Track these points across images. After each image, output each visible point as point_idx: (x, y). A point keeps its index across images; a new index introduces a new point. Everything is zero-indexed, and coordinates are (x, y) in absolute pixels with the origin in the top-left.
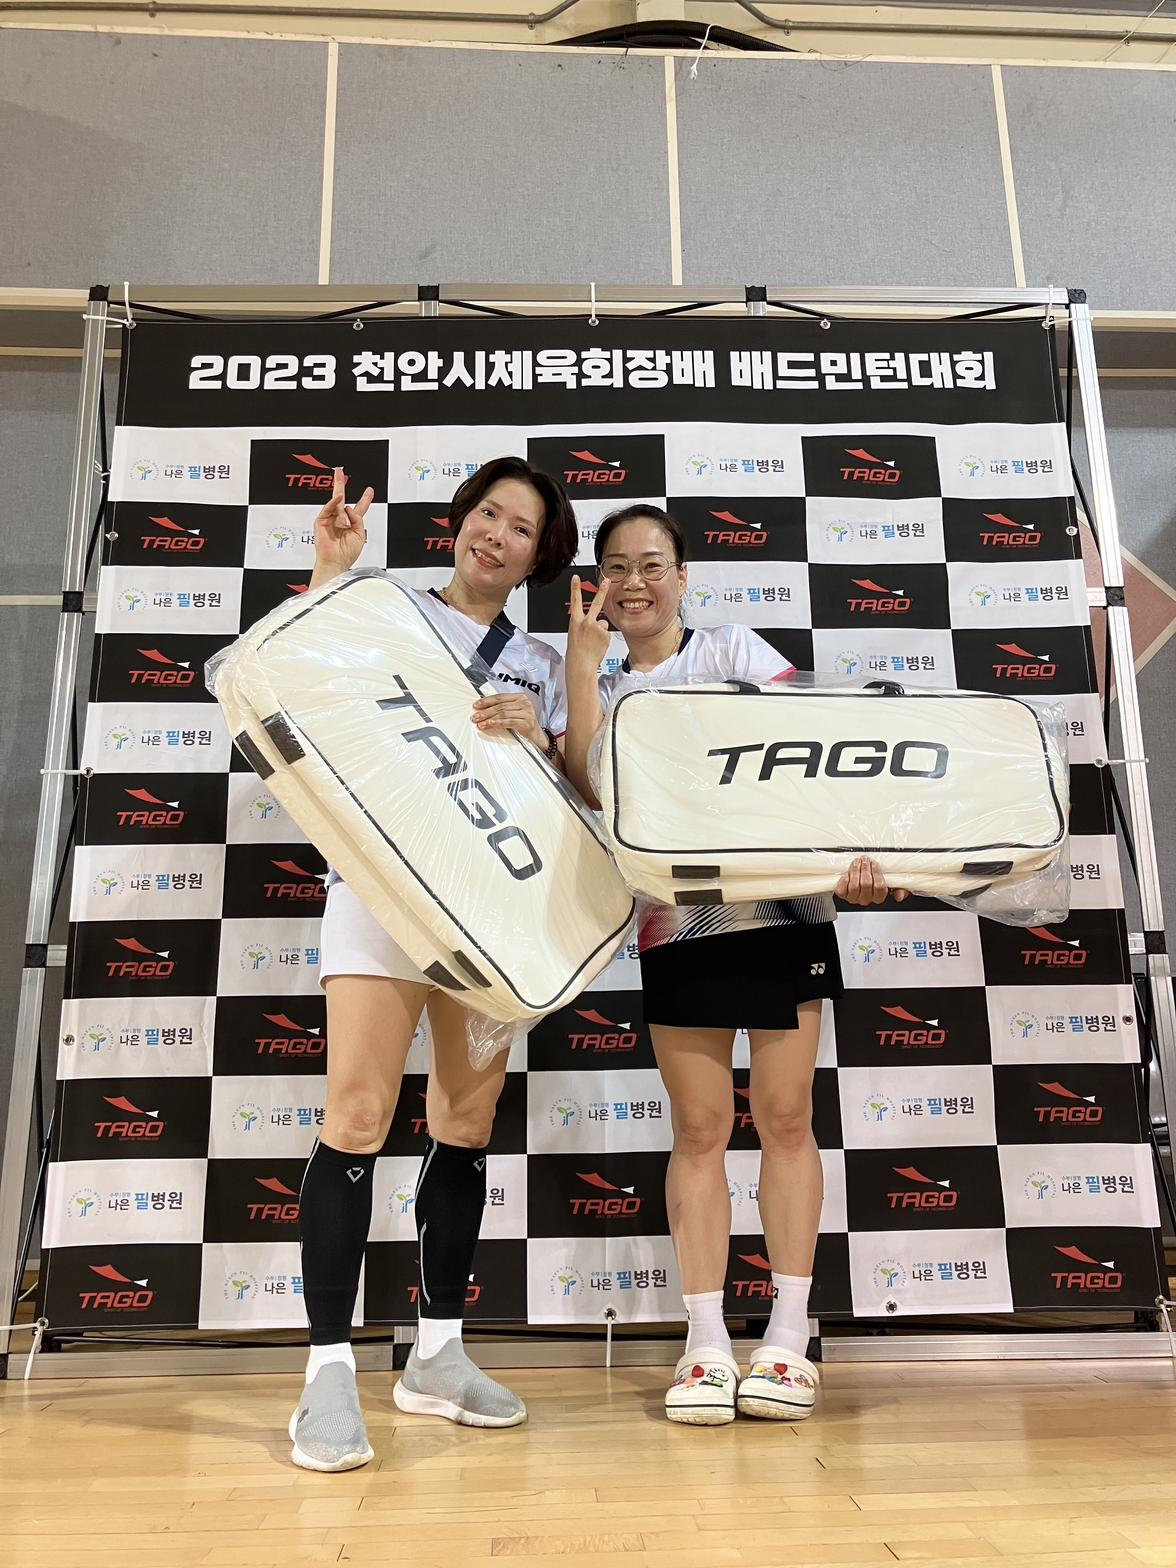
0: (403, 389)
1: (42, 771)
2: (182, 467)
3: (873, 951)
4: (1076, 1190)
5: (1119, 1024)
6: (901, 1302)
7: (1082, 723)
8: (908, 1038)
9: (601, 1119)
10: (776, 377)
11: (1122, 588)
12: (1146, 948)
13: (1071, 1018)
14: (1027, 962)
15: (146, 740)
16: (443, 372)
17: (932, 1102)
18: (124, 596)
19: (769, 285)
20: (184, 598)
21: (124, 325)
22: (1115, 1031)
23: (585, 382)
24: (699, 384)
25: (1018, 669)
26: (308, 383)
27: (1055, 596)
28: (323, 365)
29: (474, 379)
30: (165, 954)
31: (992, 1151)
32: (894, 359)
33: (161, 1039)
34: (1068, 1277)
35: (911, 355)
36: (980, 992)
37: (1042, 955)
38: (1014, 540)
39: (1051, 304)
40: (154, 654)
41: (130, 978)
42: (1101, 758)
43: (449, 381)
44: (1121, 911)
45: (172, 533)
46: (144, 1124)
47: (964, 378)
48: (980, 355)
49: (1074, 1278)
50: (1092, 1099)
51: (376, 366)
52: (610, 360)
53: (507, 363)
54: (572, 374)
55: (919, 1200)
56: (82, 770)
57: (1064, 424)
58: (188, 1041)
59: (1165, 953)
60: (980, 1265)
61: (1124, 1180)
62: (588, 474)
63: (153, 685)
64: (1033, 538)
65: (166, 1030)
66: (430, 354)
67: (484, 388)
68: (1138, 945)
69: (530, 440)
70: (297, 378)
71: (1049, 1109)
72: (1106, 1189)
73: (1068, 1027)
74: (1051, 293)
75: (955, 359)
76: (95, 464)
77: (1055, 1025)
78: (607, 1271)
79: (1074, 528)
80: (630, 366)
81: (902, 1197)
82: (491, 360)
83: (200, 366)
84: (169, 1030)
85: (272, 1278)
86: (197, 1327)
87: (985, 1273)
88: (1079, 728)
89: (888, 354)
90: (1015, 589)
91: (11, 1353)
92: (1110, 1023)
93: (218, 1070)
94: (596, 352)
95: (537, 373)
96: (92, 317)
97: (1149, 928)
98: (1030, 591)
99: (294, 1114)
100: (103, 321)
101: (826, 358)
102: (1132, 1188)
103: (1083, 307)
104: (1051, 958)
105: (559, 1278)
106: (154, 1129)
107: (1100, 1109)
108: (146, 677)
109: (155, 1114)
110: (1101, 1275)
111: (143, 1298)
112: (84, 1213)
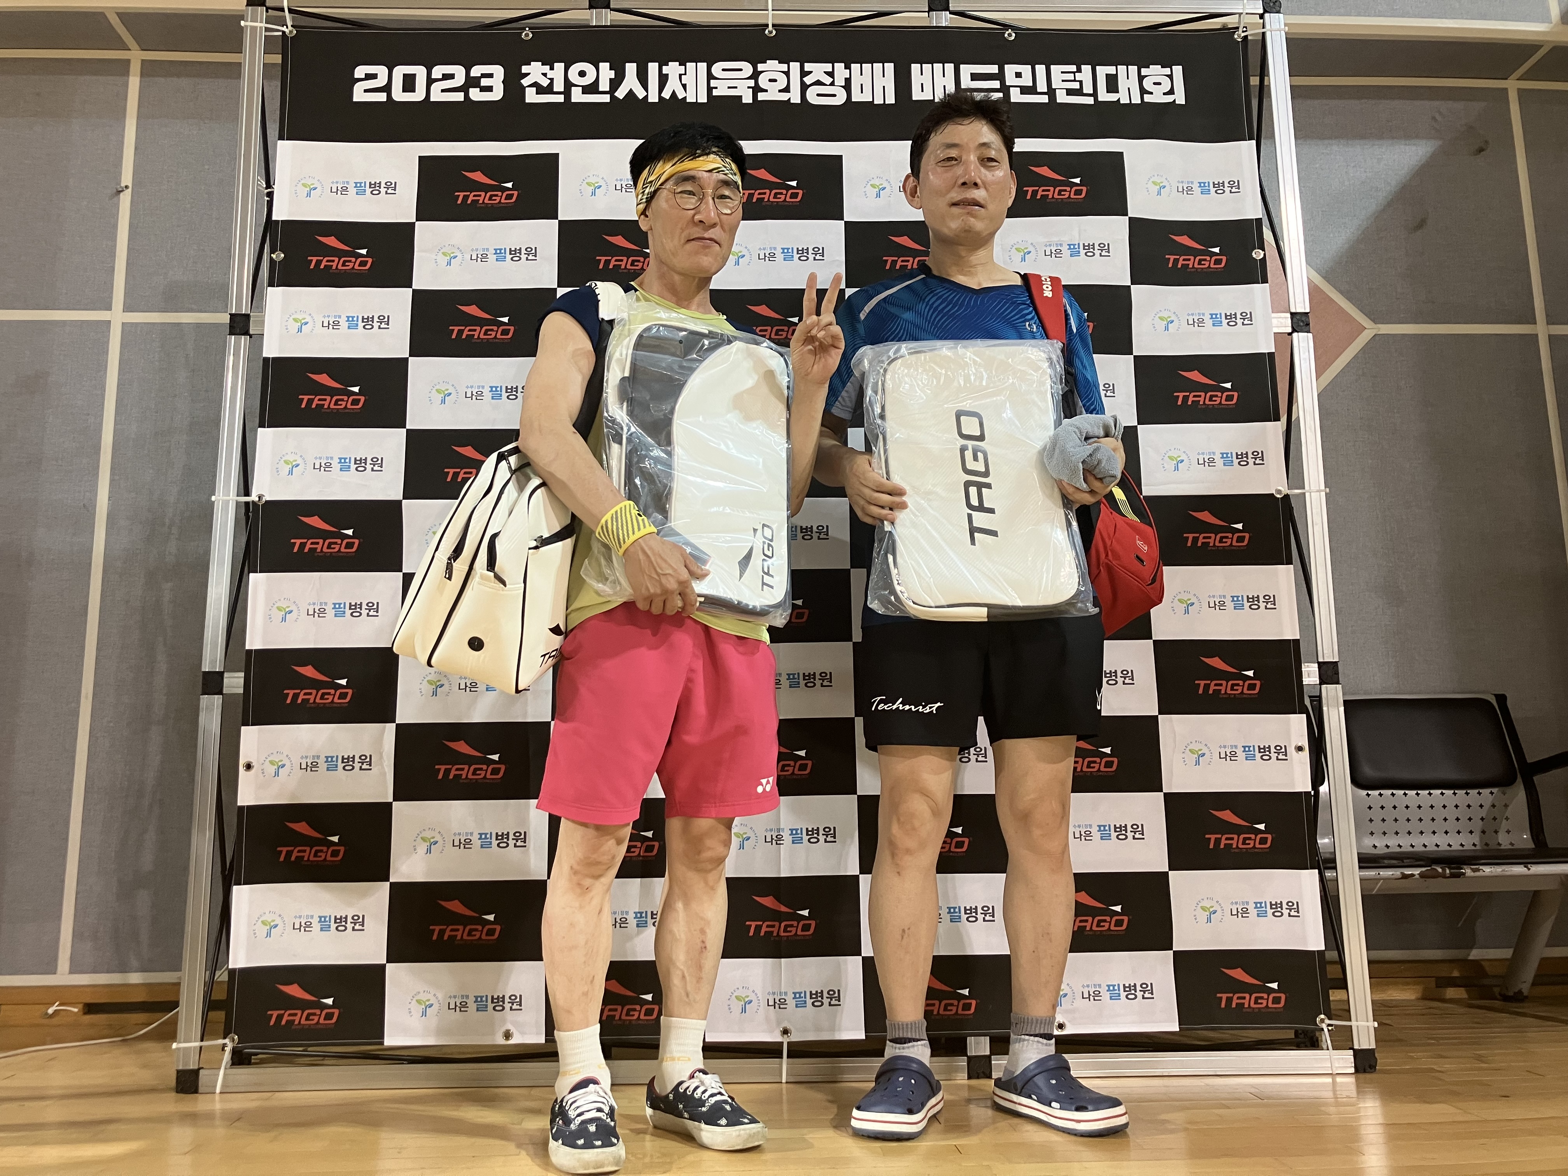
0: (573, 101)
1: (213, 498)
2: (348, 183)
4: (1244, 915)
5: (1291, 753)
6: (1069, 1022)
7: (1262, 452)
8: (1081, 765)
9: (777, 844)
11: (1308, 313)
12: (1320, 678)
13: (1244, 747)
14: (1201, 692)
15: (317, 466)
16: (615, 84)
17: (1102, 828)
18: (291, 318)
20: (353, 321)
21: (284, 32)
22: (1287, 760)
23: (761, 96)
24: (879, 101)
25: (1200, 396)
26: (475, 94)
27: (1239, 321)
28: (490, 76)
29: (647, 92)
30: (343, 682)
31: (1161, 876)
32: (1081, 72)
33: (340, 765)
34: (1232, 997)
35: (1098, 69)
36: (1153, 720)
37: (1216, 685)
38: (1200, 263)
39: (1244, 14)
40: (323, 379)
41: (308, 706)
42: (1279, 488)
43: (621, 94)
44: (1296, 642)
45: (339, 253)
46: (325, 849)
47: (1152, 93)
48: (1169, 69)
49: (1238, 998)
50: (1262, 827)
51: (546, 76)
52: (787, 74)
53: (680, 75)
54: (749, 87)
55: (1088, 922)
56: (254, 497)
57: (1254, 142)
58: (368, 767)
59: (1338, 683)
60: (1147, 986)
61: (1290, 905)
62: (765, 194)
63: (323, 411)
64: (1218, 262)
65: (346, 757)
66: (601, 64)
67: (657, 101)
68: (1311, 675)
70: (464, 89)
71: (1219, 836)
72: (1273, 914)
73: (1241, 755)
74: (1245, 4)
75: (1142, 74)
76: (258, 180)
77: (1228, 753)
78: (783, 991)
79: (1260, 251)
80: (808, 80)
82: (664, 72)
83: (363, 77)
84: (349, 756)
85: (455, 997)
86: (382, 1043)
87: (1152, 994)
88: (1259, 457)
89: (1075, 66)
90: (1199, 314)
91: (202, 1068)
92: (1282, 752)
93: (399, 796)
94: (772, 66)
95: (712, 85)
96: (249, 24)
97: (1324, 659)
98: (1214, 316)
99: (475, 838)
100: (261, 28)
101: (1010, 70)
102: (1298, 913)
103: (1277, 17)
104: (1225, 687)
105: (736, 997)
106: (335, 854)
107: (1269, 836)
108: (316, 402)
109: (335, 839)
110: (1265, 996)
111: (329, 1016)
112: (269, 934)
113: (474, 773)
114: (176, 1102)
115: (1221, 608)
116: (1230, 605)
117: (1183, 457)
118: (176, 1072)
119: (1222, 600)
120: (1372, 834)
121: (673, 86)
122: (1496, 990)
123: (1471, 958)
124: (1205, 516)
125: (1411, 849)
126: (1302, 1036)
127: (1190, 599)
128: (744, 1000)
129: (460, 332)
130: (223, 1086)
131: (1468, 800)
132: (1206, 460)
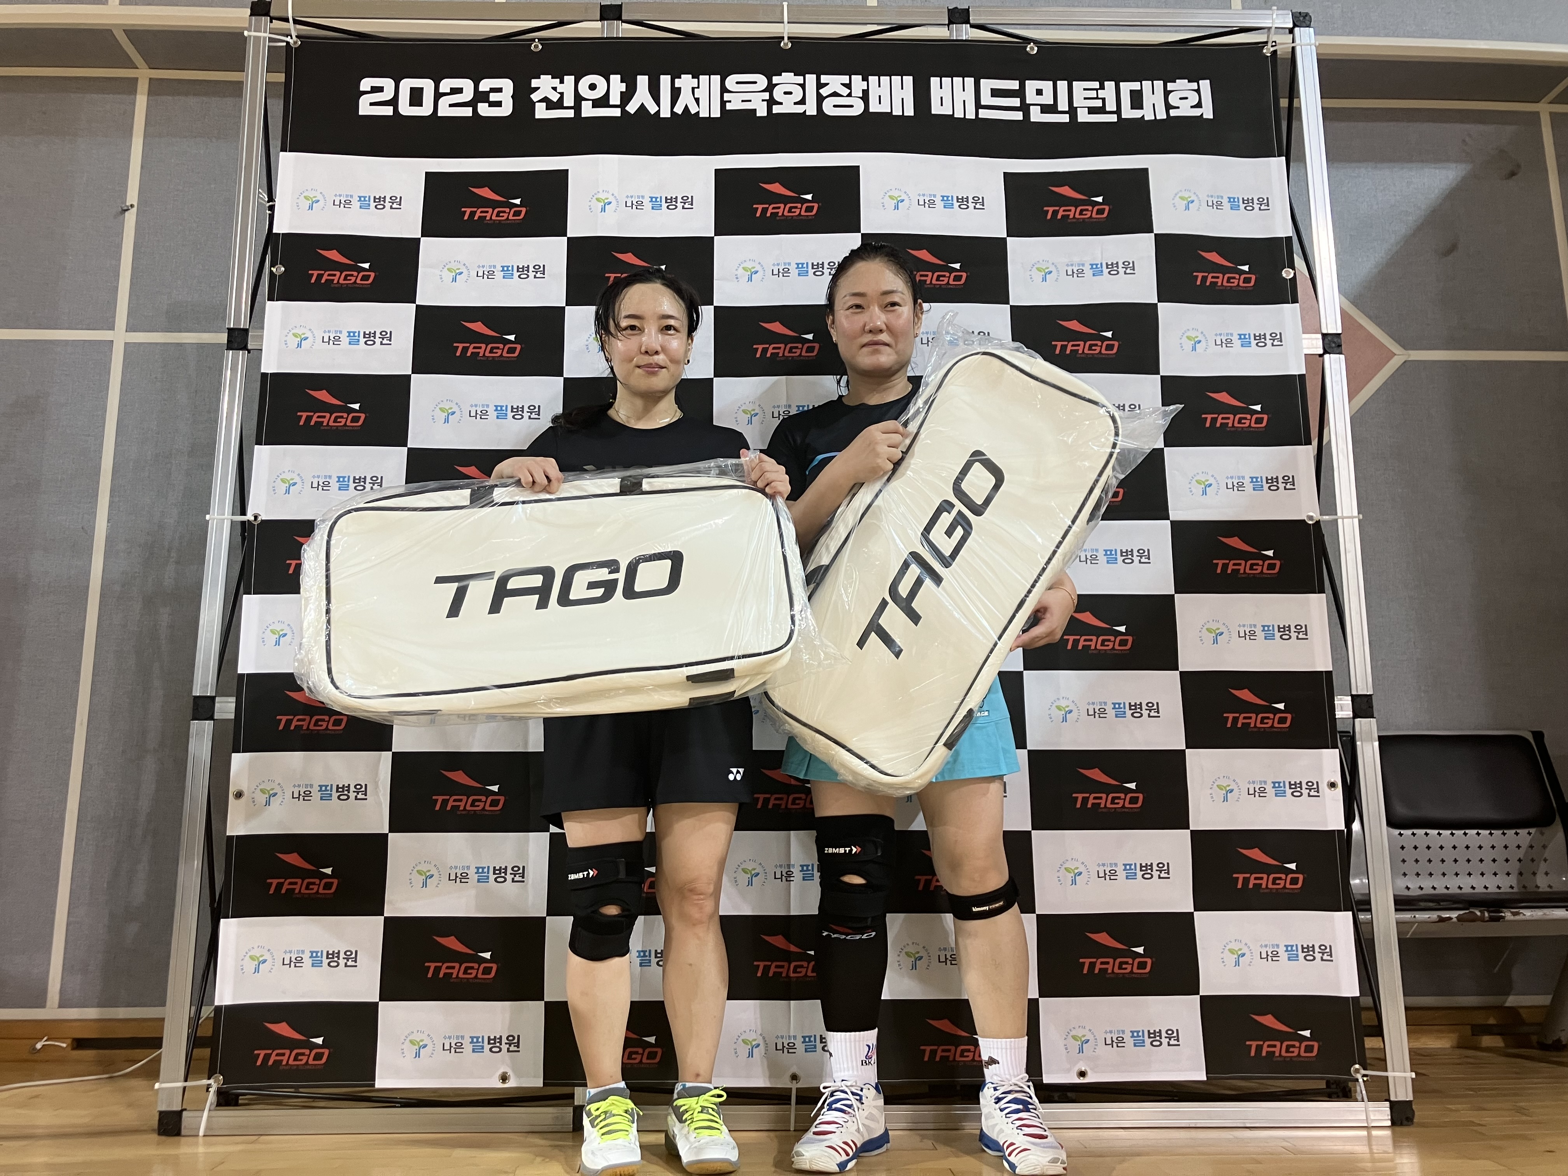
0: (583, 115)
1: (208, 517)
2: (351, 196)
3: (1071, 712)
4: (1274, 959)
5: (1323, 790)
6: (1091, 1069)
7: (1293, 477)
8: (1105, 801)
9: (787, 881)
10: (978, 106)
11: (1340, 334)
12: (1354, 711)
13: (1274, 783)
14: (1229, 725)
15: (315, 485)
16: (626, 97)
17: (1128, 867)
18: (291, 333)
19: (973, 7)
20: (354, 336)
21: (288, 43)
22: (1319, 796)
23: (776, 109)
24: (897, 112)
25: (1228, 418)
26: (484, 110)
27: (1269, 342)
28: (500, 90)
29: (659, 105)
31: (1188, 918)
32: (1103, 89)
33: (335, 795)
34: (1262, 1045)
35: (1122, 85)
36: (1180, 755)
37: (1245, 718)
38: (1228, 281)
39: (1273, 29)
40: (323, 395)
41: (302, 732)
42: (1311, 514)
43: (632, 108)
44: (1329, 674)
45: (341, 267)
46: (317, 881)
47: (1178, 108)
48: (1196, 84)
49: (1269, 1046)
50: (1293, 866)
51: (556, 91)
52: (803, 86)
53: (693, 89)
54: (763, 100)
55: (1112, 966)
56: (249, 517)
57: (1284, 158)
58: (363, 797)
59: (1373, 717)
60: (1173, 1033)
61: (1323, 949)
62: (779, 208)
63: (322, 428)
64: (1247, 280)
65: (340, 786)
66: (612, 76)
67: (669, 116)
68: (1344, 708)
69: (718, 172)
70: (472, 104)
71: (1248, 875)
72: (1305, 957)
73: (1271, 792)
74: (1274, 16)
75: (1168, 89)
76: (260, 193)
77: (1257, 789)
78: (792, 1034)
79: (1291, 270)
80: (824, 92)
81: (1095, 963)
82: (677, 86)
83: (369, 89)
84: (344, 785)
85: (450, 1038)
86: (373, 1085)
87: (1178, 1041)
88: (1290, 482)
89: (1098, 83)
90: (1227, 334)
91: (185, 1110)
92: (1313, 788)
93: (395, 827)
94: (788, 77)
95: (725, 99)
96: (253, 34)
97: (1357, 692)
98: (1242, 337)
99: (472, 872)
100: (265, 38)
101: (1031, 86)
102: (1331, 957)
103: (1308, 32)
104: (1254, 721)
105: (743, 1040)
106: (328, 886)
107: (1301, 877)
108: (314, 419)
109: (328, 871)
110: (1297, 1044)
111: (318, 1057)
112: (257, 970)
113: (472, 805)
114: (158, 1144)
115: (1252, 637)
116: (1260, 634)
117: (1211, 481)
118: (157, 1114)
119: (1253, 629)
120: (1405, 875)
121: (685, 100)
122: (1534, 1038)
123: (1507, 1004)
124: (1235, 542)
125: (1446, 891)
126: (1334, 1086)
127: (1219, 629)
128: (751, 1044)
129: (465, 349)
130: (207, 1128)
131: (1504, 841)
132: (1235, 484)
